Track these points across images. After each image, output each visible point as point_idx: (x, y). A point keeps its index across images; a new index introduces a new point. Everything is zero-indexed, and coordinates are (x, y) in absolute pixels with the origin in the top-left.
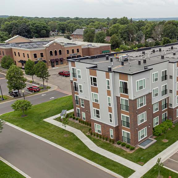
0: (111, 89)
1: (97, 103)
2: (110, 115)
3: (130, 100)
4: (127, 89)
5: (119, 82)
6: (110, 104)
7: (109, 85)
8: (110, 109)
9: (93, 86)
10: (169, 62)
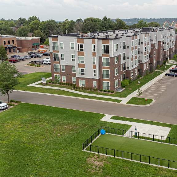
0: (96, 51)
1: (83, 63)
2: (94, 71)
3: (111, 58)
4: (109, 50)
5: (102, 45)
6: (94, 63)
7: (94, 48)
8: (94, 67)
9: (80, 51)
10: (127, 36)
